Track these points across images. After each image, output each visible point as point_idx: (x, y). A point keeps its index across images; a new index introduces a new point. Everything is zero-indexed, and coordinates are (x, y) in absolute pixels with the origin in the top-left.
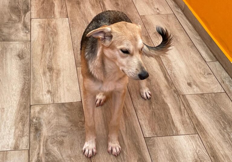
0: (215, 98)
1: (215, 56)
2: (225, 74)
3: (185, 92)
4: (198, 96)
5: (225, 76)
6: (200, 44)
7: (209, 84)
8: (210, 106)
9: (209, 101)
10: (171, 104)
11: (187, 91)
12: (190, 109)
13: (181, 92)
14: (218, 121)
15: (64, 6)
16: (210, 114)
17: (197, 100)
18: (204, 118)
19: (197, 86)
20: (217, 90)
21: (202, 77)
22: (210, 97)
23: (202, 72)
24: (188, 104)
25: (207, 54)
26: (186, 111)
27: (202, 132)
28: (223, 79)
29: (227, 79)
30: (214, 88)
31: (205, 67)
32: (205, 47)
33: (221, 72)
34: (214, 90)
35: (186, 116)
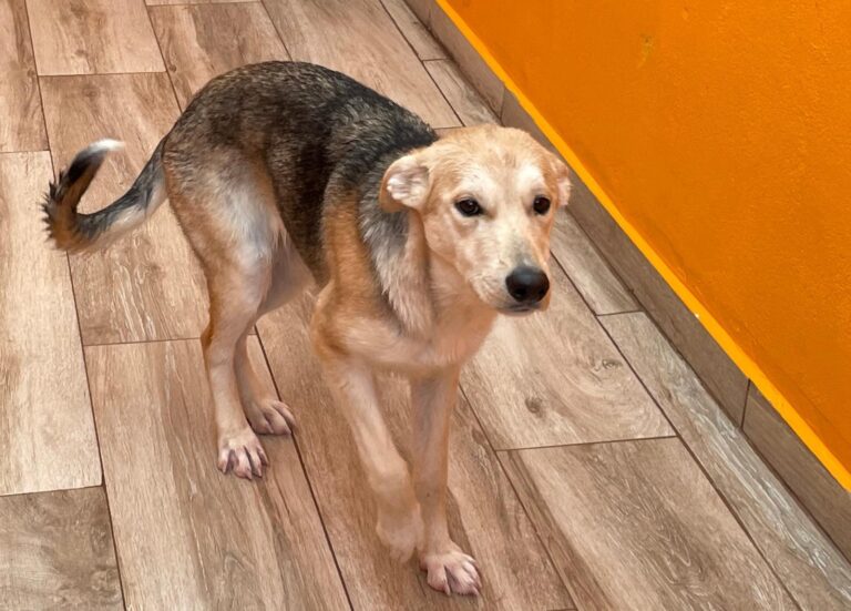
0: (636, 462)
1: (630, 291)
2: (672, 362)
3: (520, 438)
4: (572, 453)
5: (675, 370)
6: (571, 245)
7: (611, 403)
8: (618, 493)
9: (614, 475)
10: (463, 487)
11: (527, 433)
12: (542, 506)
13: (502, 439)
14: (654, 555)
15: (35, 103)
16: (619, 525)
17: (565, 470)
18: (599, 544)
19: (564, 411)
20: (645, 430)
21: (582, 378)
22: (617, 456)
23: (581, 356)
24: (532, 487)
25: (597, 282)
26: (523, 516)
27: (590, 603)
28: (665, 383)
29: (682, 380)
30: (633, 419)
31: (592, 337)
32: (591, 256)
33: (658, 356)
34: (633, 427)
35: (527, 535)
